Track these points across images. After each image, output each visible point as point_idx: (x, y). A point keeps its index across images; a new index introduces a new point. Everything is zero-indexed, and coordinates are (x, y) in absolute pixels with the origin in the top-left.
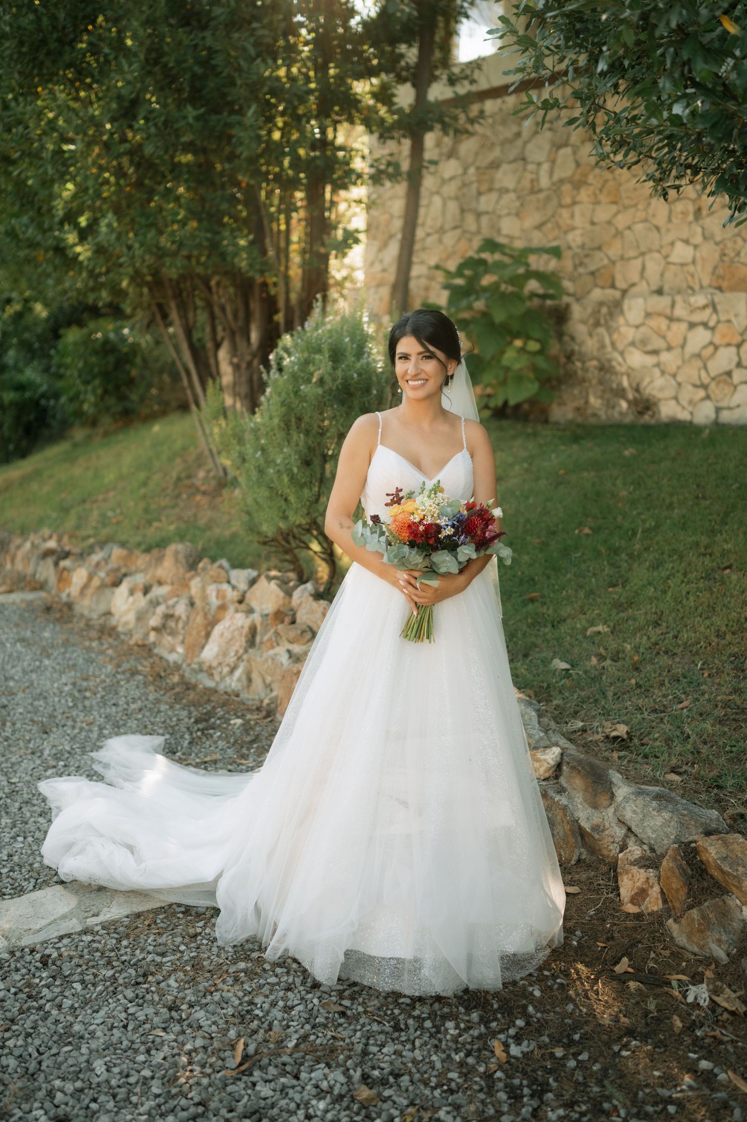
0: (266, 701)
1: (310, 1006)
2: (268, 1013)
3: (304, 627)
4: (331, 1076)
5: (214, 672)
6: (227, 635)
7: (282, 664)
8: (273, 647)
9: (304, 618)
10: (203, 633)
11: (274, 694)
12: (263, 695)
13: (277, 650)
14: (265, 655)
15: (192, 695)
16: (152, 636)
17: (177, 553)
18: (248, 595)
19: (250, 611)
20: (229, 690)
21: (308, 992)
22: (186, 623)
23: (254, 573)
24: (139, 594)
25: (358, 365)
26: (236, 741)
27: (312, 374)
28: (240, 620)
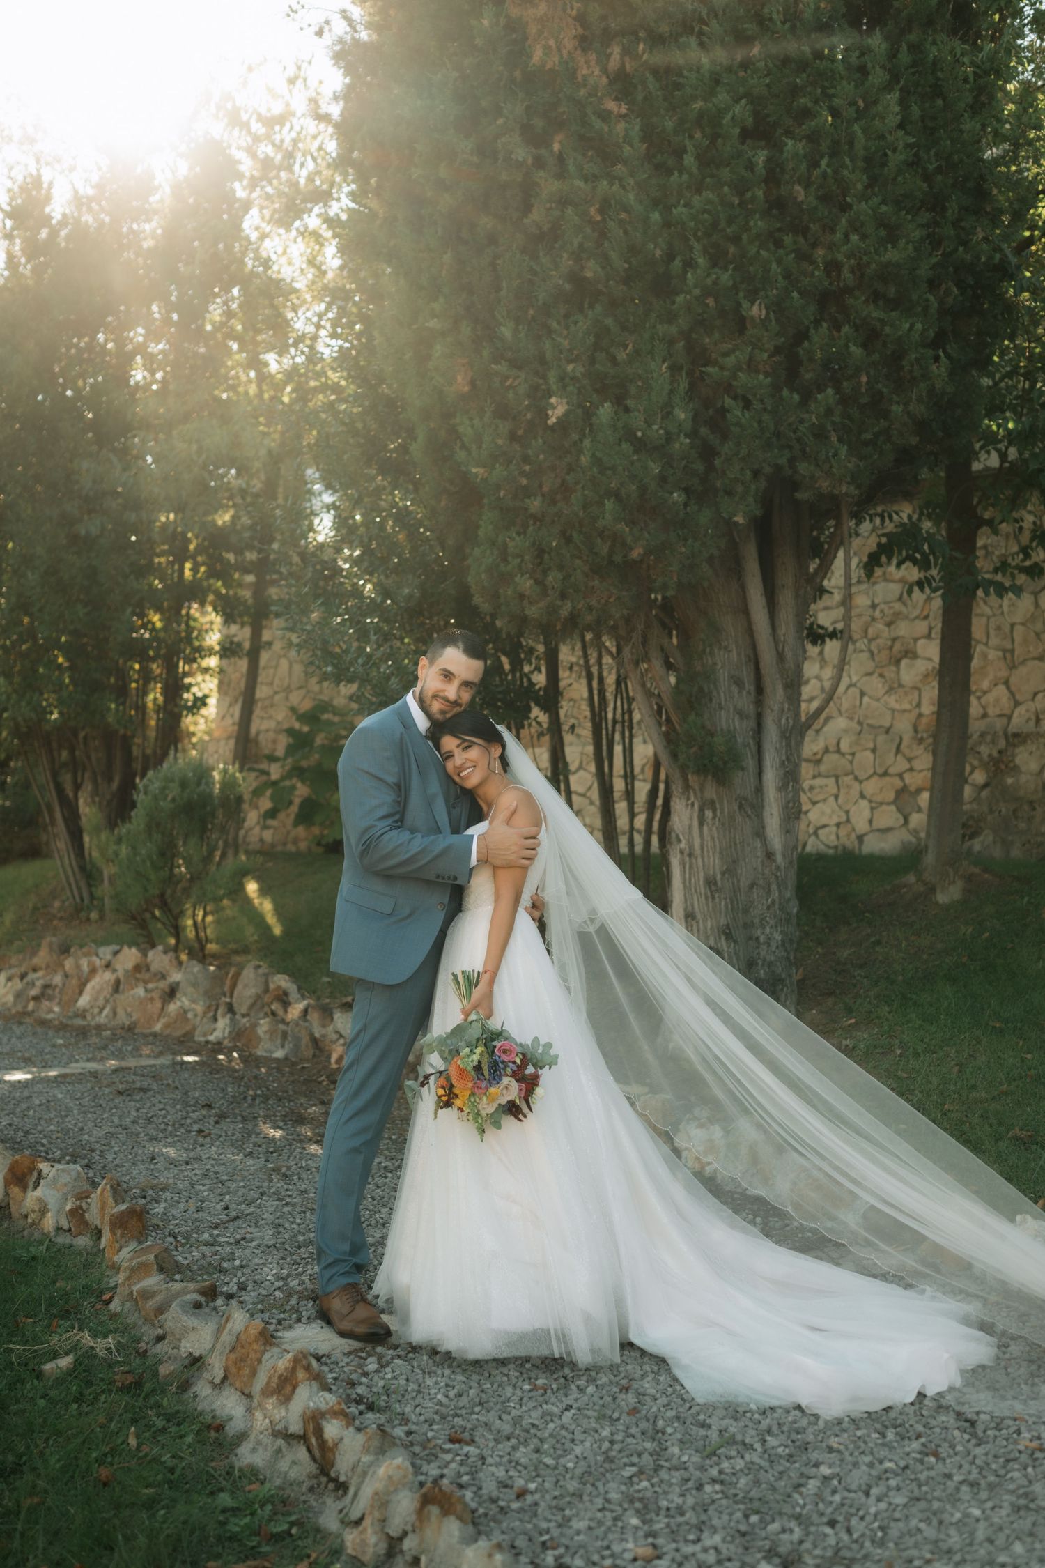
0: (128, 1023)
3: (157, 972)
5: (87, 1014)
6: (97, 987)
7: (139, 998)
8: (133, 989)
9: (156, 966)
10: (77, 991)
11: (133, 1017)
12: (125, 1020)
14: (126, 995)
16: (31, 1006)
17: (51, 945)
18: (112, 961)
19: (115, 971)
20: (99, 1023)
22: (62, 990)
23: (117, 948)
24: (17, 980)
27: (167, 796)
28: (108, 976)
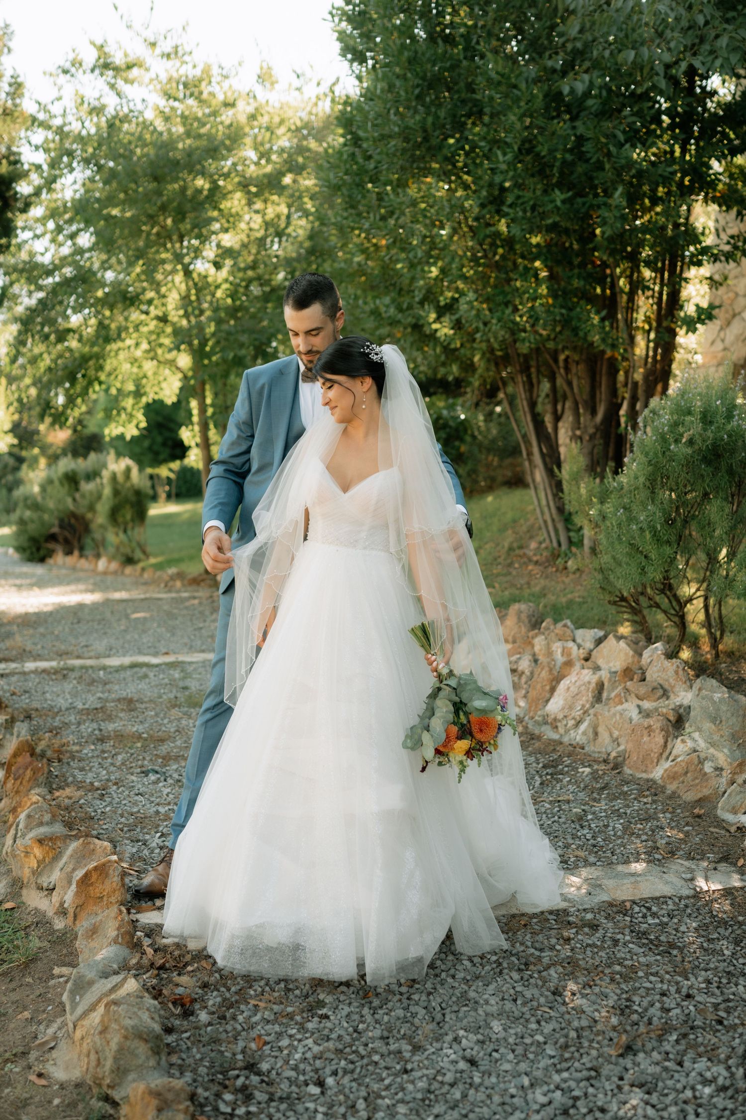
0: (614, 754)
1: (686, 1011)
2: (646, 1010)
3: (655, 684)
4: (714, 1069)
5: (559, 724)
6: (574, 690)
7: (631, 720)
8: (622, 703)
9: (655, 676)
10: (548, 688)
11: (622, 748)
12: (609, 749)
13: (626, 705)
14: (613, 710)
15: (537, 744)
17: (520, 612)
18: (594, 653)
19: (597, 668)
20: (574, 743)
21: (683, 1000)
22: (530, 678)
23: (601, 633)
25: (729, 427)
26: (586, 787)
27: (682, 435)
28: (587, 676)
